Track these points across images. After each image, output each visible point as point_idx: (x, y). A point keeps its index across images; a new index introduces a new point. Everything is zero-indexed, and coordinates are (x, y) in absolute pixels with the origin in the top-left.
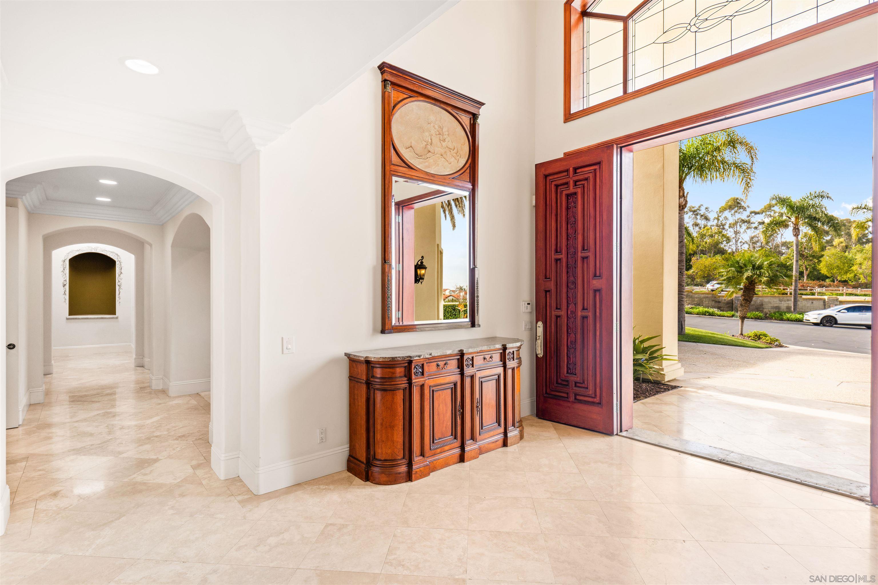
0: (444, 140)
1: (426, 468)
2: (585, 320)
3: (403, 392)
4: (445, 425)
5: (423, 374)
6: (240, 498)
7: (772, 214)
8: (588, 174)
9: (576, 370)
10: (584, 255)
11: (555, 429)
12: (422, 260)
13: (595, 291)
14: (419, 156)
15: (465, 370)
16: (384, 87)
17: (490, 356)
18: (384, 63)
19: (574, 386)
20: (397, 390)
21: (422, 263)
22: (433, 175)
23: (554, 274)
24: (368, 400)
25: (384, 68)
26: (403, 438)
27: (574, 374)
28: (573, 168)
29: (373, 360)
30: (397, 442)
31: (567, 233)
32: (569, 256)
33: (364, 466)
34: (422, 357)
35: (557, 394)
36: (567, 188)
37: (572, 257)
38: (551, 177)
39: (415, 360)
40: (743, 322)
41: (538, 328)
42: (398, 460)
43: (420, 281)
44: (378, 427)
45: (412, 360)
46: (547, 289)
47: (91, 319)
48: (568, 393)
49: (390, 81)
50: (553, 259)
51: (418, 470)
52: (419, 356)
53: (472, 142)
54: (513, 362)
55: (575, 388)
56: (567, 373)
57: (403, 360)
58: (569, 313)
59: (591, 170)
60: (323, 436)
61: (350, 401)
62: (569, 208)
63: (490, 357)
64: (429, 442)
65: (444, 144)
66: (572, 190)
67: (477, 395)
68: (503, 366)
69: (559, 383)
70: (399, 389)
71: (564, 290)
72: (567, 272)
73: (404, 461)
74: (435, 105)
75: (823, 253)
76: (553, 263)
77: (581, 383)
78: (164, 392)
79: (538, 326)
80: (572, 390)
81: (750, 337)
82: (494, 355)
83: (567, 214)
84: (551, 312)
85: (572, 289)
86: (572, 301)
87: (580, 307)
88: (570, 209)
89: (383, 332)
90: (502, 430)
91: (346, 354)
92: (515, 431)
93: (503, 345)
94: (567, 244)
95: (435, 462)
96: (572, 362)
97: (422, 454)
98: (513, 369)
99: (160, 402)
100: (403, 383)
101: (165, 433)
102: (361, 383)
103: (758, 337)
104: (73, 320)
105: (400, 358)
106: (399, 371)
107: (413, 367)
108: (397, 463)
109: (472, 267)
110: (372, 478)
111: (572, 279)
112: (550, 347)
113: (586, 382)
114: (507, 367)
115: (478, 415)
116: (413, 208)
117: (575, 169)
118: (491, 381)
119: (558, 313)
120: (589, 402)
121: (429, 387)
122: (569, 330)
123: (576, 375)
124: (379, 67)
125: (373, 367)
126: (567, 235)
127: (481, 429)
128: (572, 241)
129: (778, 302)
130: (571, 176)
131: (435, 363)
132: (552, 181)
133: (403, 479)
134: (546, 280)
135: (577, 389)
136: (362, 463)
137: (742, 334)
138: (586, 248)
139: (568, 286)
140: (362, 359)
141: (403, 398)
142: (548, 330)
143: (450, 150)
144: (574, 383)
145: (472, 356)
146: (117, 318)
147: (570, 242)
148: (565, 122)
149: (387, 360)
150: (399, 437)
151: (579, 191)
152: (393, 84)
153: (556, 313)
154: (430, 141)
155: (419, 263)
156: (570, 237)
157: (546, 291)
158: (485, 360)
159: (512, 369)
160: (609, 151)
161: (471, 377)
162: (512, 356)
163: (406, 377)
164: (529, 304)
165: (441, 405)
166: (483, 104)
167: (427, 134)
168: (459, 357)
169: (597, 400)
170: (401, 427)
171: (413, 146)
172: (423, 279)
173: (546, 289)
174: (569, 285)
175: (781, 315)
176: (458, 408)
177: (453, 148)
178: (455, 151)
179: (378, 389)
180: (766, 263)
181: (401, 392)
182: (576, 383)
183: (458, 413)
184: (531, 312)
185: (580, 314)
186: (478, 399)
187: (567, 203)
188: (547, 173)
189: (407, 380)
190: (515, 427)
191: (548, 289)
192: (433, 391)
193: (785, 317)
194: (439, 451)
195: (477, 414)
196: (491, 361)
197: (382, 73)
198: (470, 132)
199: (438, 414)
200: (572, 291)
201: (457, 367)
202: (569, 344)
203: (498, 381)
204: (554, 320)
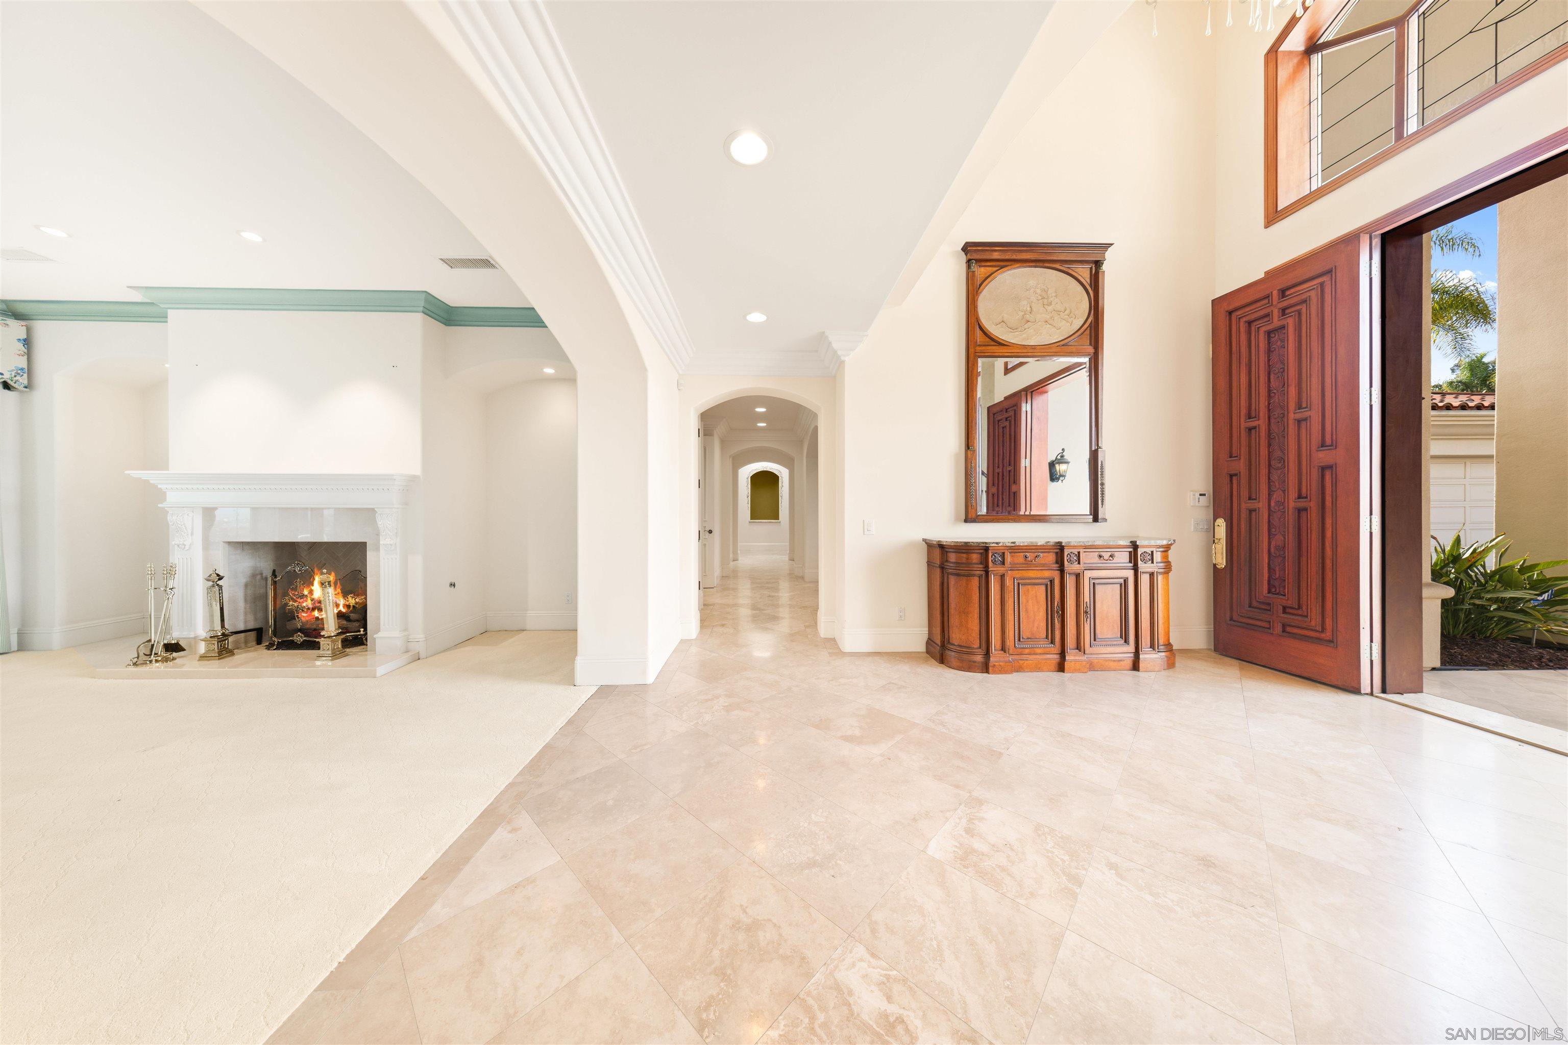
0: (1050, 304)
1: (1007, 664)
2: (1303, 514)
3: (978, 580)
4: (1036, 625)
5: (1003, 563)
6: (831, 651)
8: (1308, 293)
9: (1285, 589)
10: (1299, 416)
11: (1241, 669)
13: (1323, 469)
14: (1013, 329)
15: (1066, 566)
16: (969, 267)
17: (1110, 554)
18: (967, 243)
19: (1281, 611)
20: (971, 576)
21: (1062, 456)
22: (1033, 347)
23: (1244, 450)
24: (942, 584)
25: (967, 248)
26: (979, 626)
27: (1282, 595)
28: (1279, 290)
29: (945, 544)
30: (972, 630)
31: (1269, 386)
32: (1272, 421)
33: (938, 648)
34: (1000, 545)
35: (1251, 622)
36: (1268, 321)
37: (1279, 422)
38: (1239, 313)
39: (992, 547)
41: (1216, 527)
42: (974, 648)
43: (1059, 479)
44: (952, 611)
45: (988, 547)
46: (1232, 472)
47: (763, 522)
48: (1270, 622)
49: (974, 260)
50: (1242, 427)
51: (996, 664)
52: (997, 543)
53: (1094, 296)
54: (1153, 565)
55: (1282, 615)
56: (1269, 593)
57: (977, 546)
58: (1273, 504)
59: (1314, 285)
60: (901, 614)
61: (928, 585)
62: (1273, 350)
63: (1111, 556)
64: (1013, 638)
65: (1050, 308)
66: (1276, 322)
67: (1086, 599)
68: (1132, 569)
69: (1255, 606)
70: (974, 575)
71: (1264, 471)
72: (1269, 445)
73: (980, 650)
74: (1035, 267)
76: (1244, 434)
77: (1295, 608)
78: (802, 578)
79: (1216, 524)
80: (1277, 617)
82: (1116, 553)
83: (1269, 360)
84: (1239, 504)
85: (1278, 469)
86: (1277, 487)
87: (1293, 494)
88: (1274, 352)
89: (966, 521)
90: (1130, 648)
91: (924, 540)
92: (1154, 655)
93: (1131, 542)
94: (1269, 404)
95: (1021, 662)
96: (1278, 576)
97: (1003, 649)
98: (1152, 575)
99: (797, 584)
100: (978, 570)
101: (795, 603)
102: (936, 567)
104: (753, 523)
105: (974, 544)
106: (975, 557)
107: (990, 555)
108: (971, 651)
109: (1093, 449)
110: (946, 661)
111: (1277, 454)
112: (1239, 554)
113: (1304, 608)
114: (1139, 571)
117: (1283, 293)
118: (1111, 585)
119: (1253, 505)
120: (1309, 637)
121: (1013, 579)
122: (1273, 530)
123: (1285, 595)
124: (962, 249)
125: (947, 552)
126: (1269, 391)
127: (1092, 639)
128: (1278, 398)
130: (1274, 303)
131: (1022, 554)
132: (1239, 318)
133: (978, 669)
134: (1231, 458)
135: (1285, 616)
136: (938, 645)
138: (1304, 405)
139: (1270, 465)
140: (935, 543)
141: (978, 585)
142: (1235, 530)
143: (1059, 313)
144: (1281, 607)
145: (1078, 550)
146: (780, 522)
147: (1275, 399)
148: (1266, 227)
149: (958, 544)
150: (974, 624)
151: (1291, 322)
152: (977, 261)
153: (1249, 505)
154: (1029, 309)
156: (1274, 393)
157: (1231, 476)
158: (1102, 558)
159: (1150, 574)
160: (1349, 248)
161: (1077, 575)
162: (1150, 557)
163: (983, 564)
164: (1201, 495)
165: (1030, 602)
166: (1107, 246)
167: (1025, 302)
168: (1058, 550)
169: (1327, 635)
170: (976, 615)
171: (1005, 320)
173: (1230, 473)
174: (1273, 463)
176: (1056, 609)
177: (1063, 310)
178: (1067, 312)
179: (952, 574)
181: (977, 579)
182: (1284, 608)
183: (1056, 615)
185: (1293, 504)
186: (1089, 604)
187: (1269, 343)
188: (1231, 308)
189: (984, 568)
190: (1154, 650)
191: (1235, 472)
192: (1019, 584)
194: (1027, 651)
195: (1088, 621)
196: (1112, 560)
197: (966, 254)
198: (1091, 285)
199: (1027, 611)
200: (1279, 472)
201: (1054, 561)
202: (1272, 550)
203: (1124, 587)
204: (1244, 515)
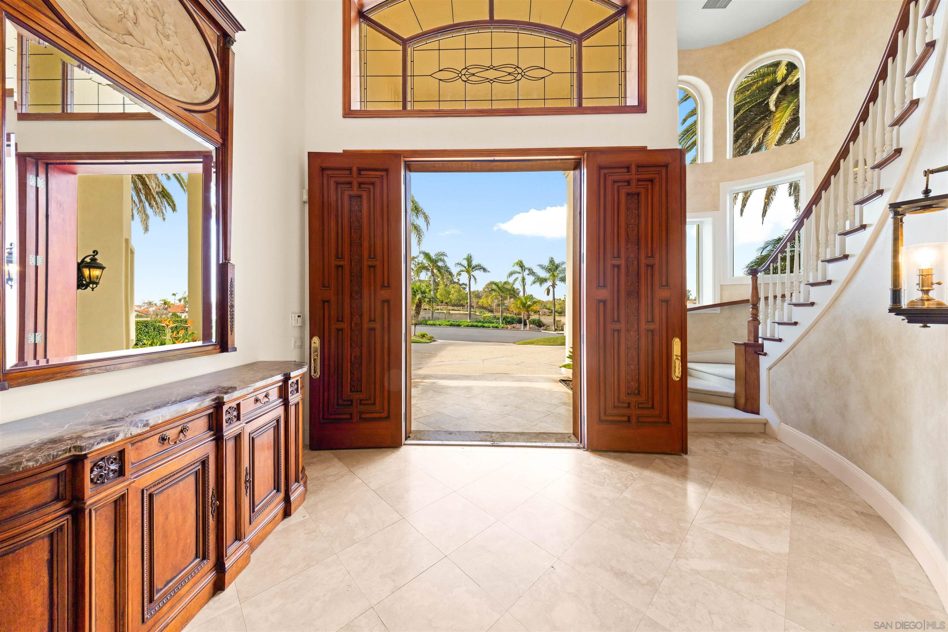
0: (167, 37)
2: (372, 332)
5: (120, 472)
7: (414, 262)
8: (374, 179)
9: (361, 387)
10: (370, 263)
11: (340, 459)
12: (94, 256)
13: (384, 301)
14: (101, 24)
15: (224, 431)
17: (264, 394)
19: (358, 404)
21: (94, 260)
22: (141, 82)
23: (334, 282)
27: (359, 391)
28: (358, 168)
31: (350, 237)
32: (353, 263)
35: (338, 416)
36: (349, 188)
37: (357, 265)
38: (329, 172)
40: (415, 327)
41: (312, 344)
43: (89, 286)
46: (325, 299)
48: (351, 414)
50: (332, 265)
52: (107, 439)
54: (298, 394)
55: (359, 407)
56: (350, 392)
58: (353, 325)
59: (378, 175)
62: (352, 211)
63: (265, 396)
64: (140, 608)
65: (167, 43)
66: (356, 191)
67: (245, 463)
68: (283, 405)
69: (341, 404)
71: (347, 300)
72: (351, 281)
75: (438, 287)
76: (333, 269)
77: (367, 400)
79: (312, 342)
80: (356, 409)
81: (419, 336)
82: (270, 392)
83: (350, 217)
84: (329, 325)
86: (356, 312)
87: (366, 318)
88: (354, 212)
90: (282, 495)
92: (299, 488)
93: (284, 375)
94: (351, 250)
96: (357, 378)
103: (423, 336)
107: (88, 468)
109: (221, 262)
111: (356, 288)
112: (329, 366)
113: (372, 399)
114: (290, 404)
115: (248, 494)
116: (74, 173)
117: (360, 170)
118: (267, 432)
119: (340, 325)
120: (375, 418)
121: (140, 493)
122: (353, 344)
123: (361, 391)
126: (350, 240)
127: (251, 513)
128: (357, 247)
129: (424, 314)
130: (355, 176)
131: (157, 438)
132: (330, 177)
134: (324, 288)
135: (362, 406)
137: (415, 335)
138: (373, 256)
139: (351, 296)
142: (326, 346)
143: (180, 61)
144: (359, 401)
145: (237, 402)
147: (354, 248)
148: (344, 118)
151: (364, 195)
153: (336, 326)
154: (132, 14)
155: (88, 260)
156: (353, 242)
157: (324, 302)
158: (258, 403)
159: (296, 405)
160: (396, 160)
161: (236, 437)
162: (296, 386)
164: (299, 316)
165: (169, 517)
168: (212, 411)
169: (385, 414)
172: (97, 284)
174: (354, 294)
175: (426, 322)
176: (210, 500)
177: (185, 60)
178: (190, 69)
180: (427, 290)
182: (361, 401)
183: (211, 509)
184: (301, 327)
185: (366, 326)
186: (248, 469)
187: (350, 204)
188: (324, 165)
190: (298, 482)
191: (327, 299)
192: (150, 496)
193: (428, 323)
194: (165, 609)
195: (246, 492)
196: (267, 402)
198: (219, 58)
199: (165, 536)
200: (357, 301)
201: (207, 429)
202: (353, 359)
203: (277, 428)
204: (333, 334)
